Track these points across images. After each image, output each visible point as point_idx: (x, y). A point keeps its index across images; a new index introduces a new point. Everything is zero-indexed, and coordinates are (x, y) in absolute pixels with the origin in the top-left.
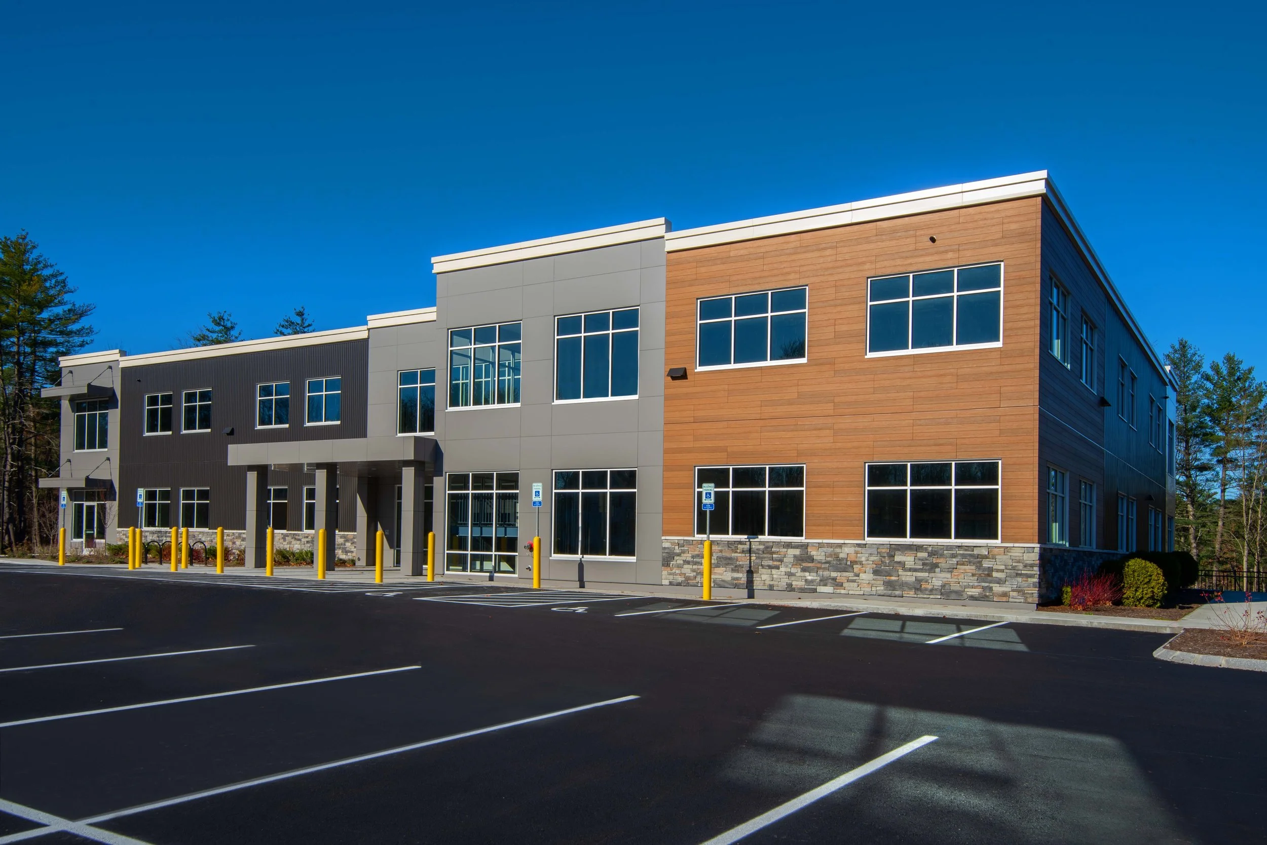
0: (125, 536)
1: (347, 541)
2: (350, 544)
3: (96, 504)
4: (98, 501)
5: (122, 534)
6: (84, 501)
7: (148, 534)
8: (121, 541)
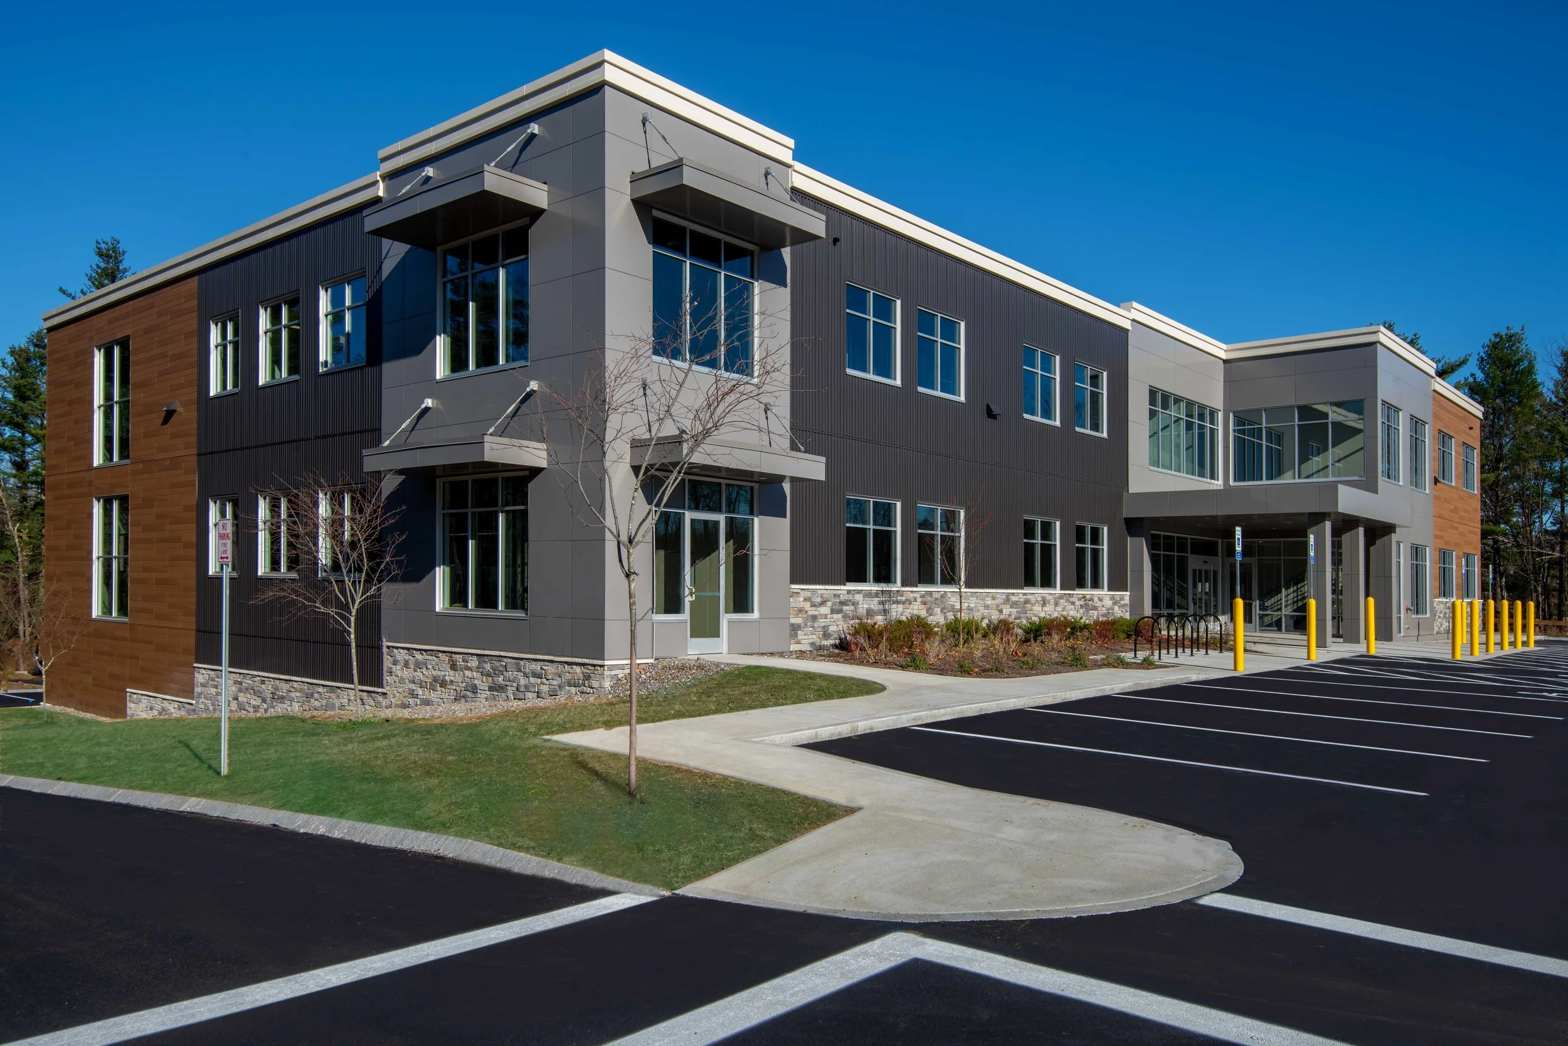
0: (809, 604)
1: (1115, 603)
3: (721, 518)
4: (727, 512)
5: (802, 599)
6: (684, 508)
7: (859, 597)
8: (800, 615)
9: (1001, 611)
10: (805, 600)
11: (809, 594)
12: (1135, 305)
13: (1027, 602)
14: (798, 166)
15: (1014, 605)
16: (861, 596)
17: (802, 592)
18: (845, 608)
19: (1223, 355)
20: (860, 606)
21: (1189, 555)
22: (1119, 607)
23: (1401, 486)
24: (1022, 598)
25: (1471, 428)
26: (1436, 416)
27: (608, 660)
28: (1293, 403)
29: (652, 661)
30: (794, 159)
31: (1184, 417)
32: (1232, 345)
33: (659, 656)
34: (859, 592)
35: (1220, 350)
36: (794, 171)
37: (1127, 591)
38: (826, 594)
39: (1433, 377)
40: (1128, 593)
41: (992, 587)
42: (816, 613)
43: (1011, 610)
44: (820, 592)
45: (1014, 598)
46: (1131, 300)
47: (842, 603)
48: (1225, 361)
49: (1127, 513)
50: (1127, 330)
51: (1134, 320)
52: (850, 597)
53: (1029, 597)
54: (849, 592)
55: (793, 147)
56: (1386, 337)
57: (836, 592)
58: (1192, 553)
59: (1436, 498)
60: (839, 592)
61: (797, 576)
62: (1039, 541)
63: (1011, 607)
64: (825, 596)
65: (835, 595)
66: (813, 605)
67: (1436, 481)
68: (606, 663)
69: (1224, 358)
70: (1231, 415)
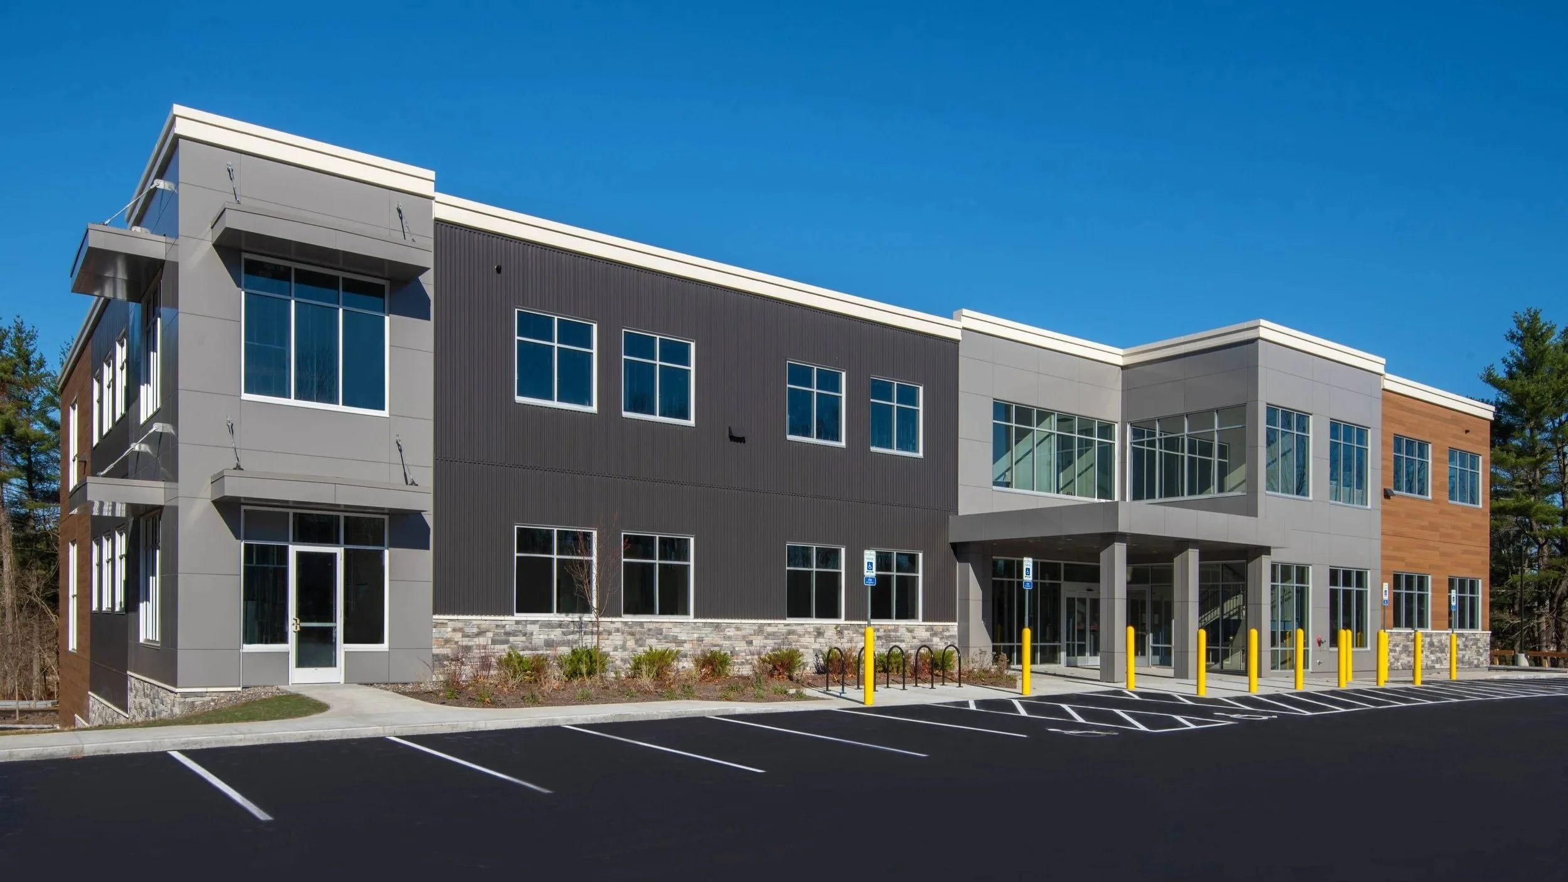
0: (460, 635)
1: (935, 634)
2: (938, 640)
3: (339, 551)
4: (346, 543)
5: (450, 629)
6: (287, 541)
7: (534, 628)
8: (448, 646)
9: (750, 643)
10: (454, 630)
11: (459, 625)
12: (965, 312)
13: (790, 633)
14: (440, 197)
15: (772, 635)
16: (537, 626)
17: (450, 623)
18: (511, 639)
19: (1120, 361)
20: (534, 637)
21: (1062, 582)
22: (941, 638)
23: (1310, 501)
24: (784, 630)
25: (1467, 431)
26: (1386, 418)
27: (181, 688)
28: (1181, 410)
29: (239, 689)
30: (436, 190)
31: (1055, 432)
32: (1129, 349)
33: (246, 684)
34: (534, 622)
35: (1116, 356)
36: (437, 202)
37: (955, 621)
38: (484, 625)
39: (1381, 375)
40: (956, 624)
41: (735, 617)
42: (470, 643)
43: (766, 641)
44: (474, 622)
45: (770, 629)
46: (961, 308)
47: (508, 634)
48: (1123, 368)
49: (955, 537)
50: (959, 341)
51: (964, 328)
52: (520, 627)
53: (794, 628)
54: (518, 622)
55: (434, 179)
56: (1269, 330)
57: (499, 623)
58: (1065, 580)
59: (1384, 513)
60: (504, 623)
61: (440, 607)
62: (814, 569)
63: (766, 638)
64: (483, 626)
65: (497, 626)
66: (465, 636)
67: (1387, 495)
68: (177, 690)
69: (1121, 364)
70: (1128, 426)
